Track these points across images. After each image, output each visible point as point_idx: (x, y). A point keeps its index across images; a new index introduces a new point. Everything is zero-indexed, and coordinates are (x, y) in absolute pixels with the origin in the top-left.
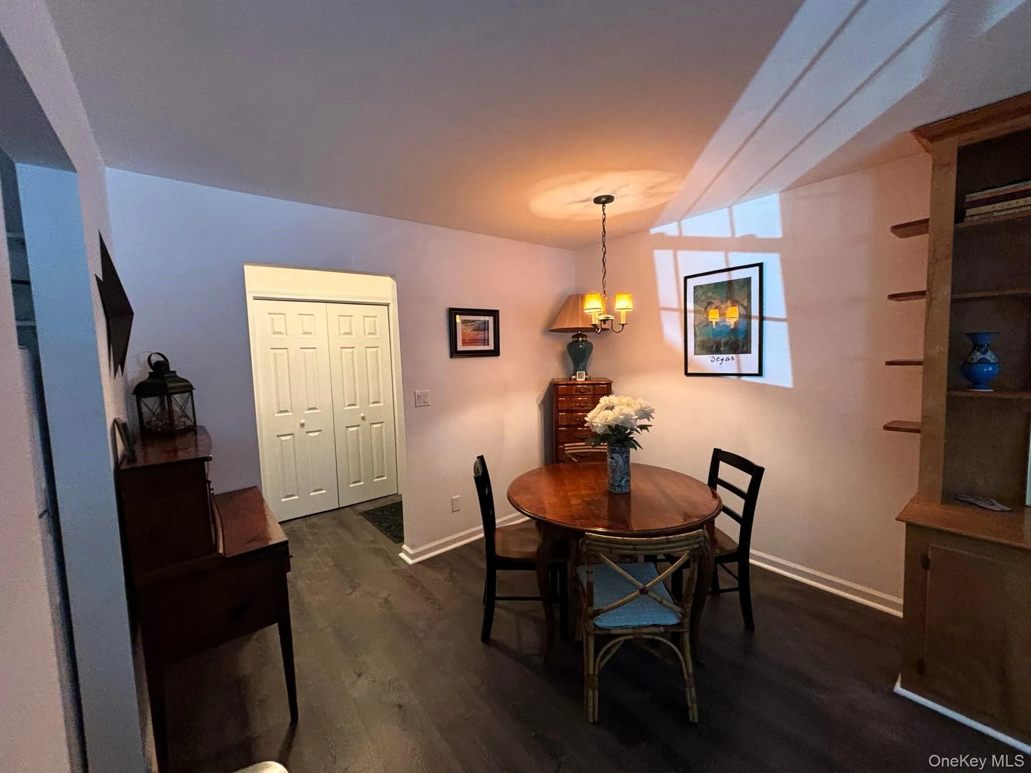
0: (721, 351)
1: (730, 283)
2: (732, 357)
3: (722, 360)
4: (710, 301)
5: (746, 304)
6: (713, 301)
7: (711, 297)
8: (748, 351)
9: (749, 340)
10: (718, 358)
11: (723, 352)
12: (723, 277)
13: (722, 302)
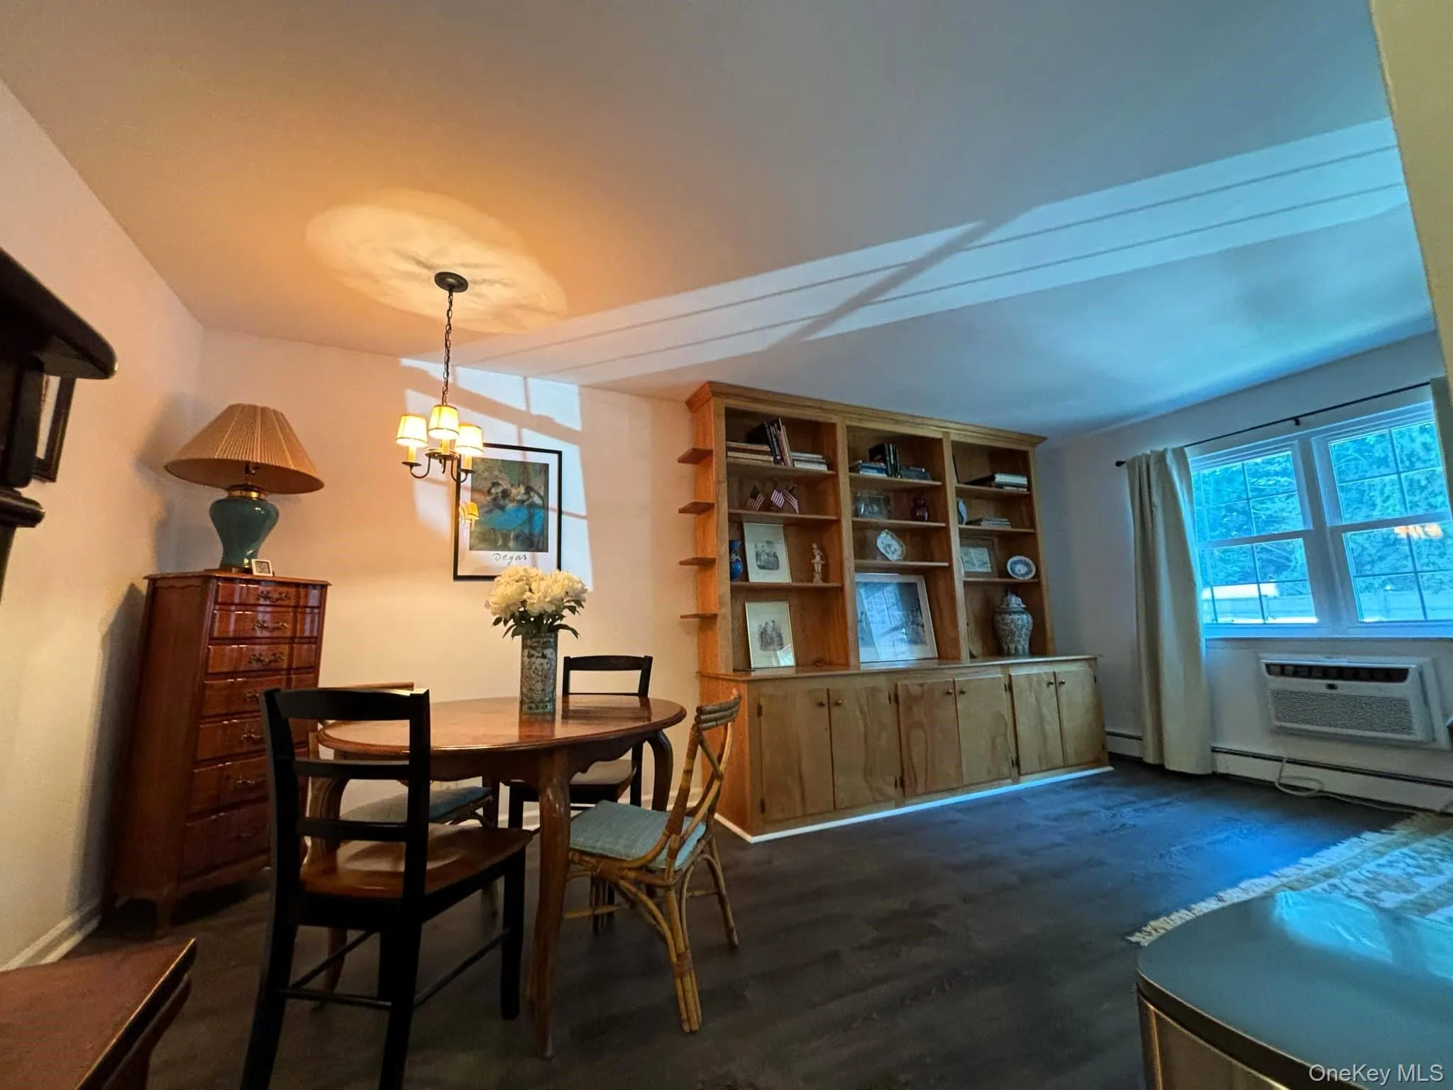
0: (509, 547)
1: (524, 465)
2: (525, 556)
3: (512, 558)
4: (495, 481)
5: (542, 494)
6: (500, 482)
7: (497, 477)
8: (545, 549)
9: (546, 536)
10: (506, 556)
11: (512, 549)
12: (516, 456)
13: (512, 486)
